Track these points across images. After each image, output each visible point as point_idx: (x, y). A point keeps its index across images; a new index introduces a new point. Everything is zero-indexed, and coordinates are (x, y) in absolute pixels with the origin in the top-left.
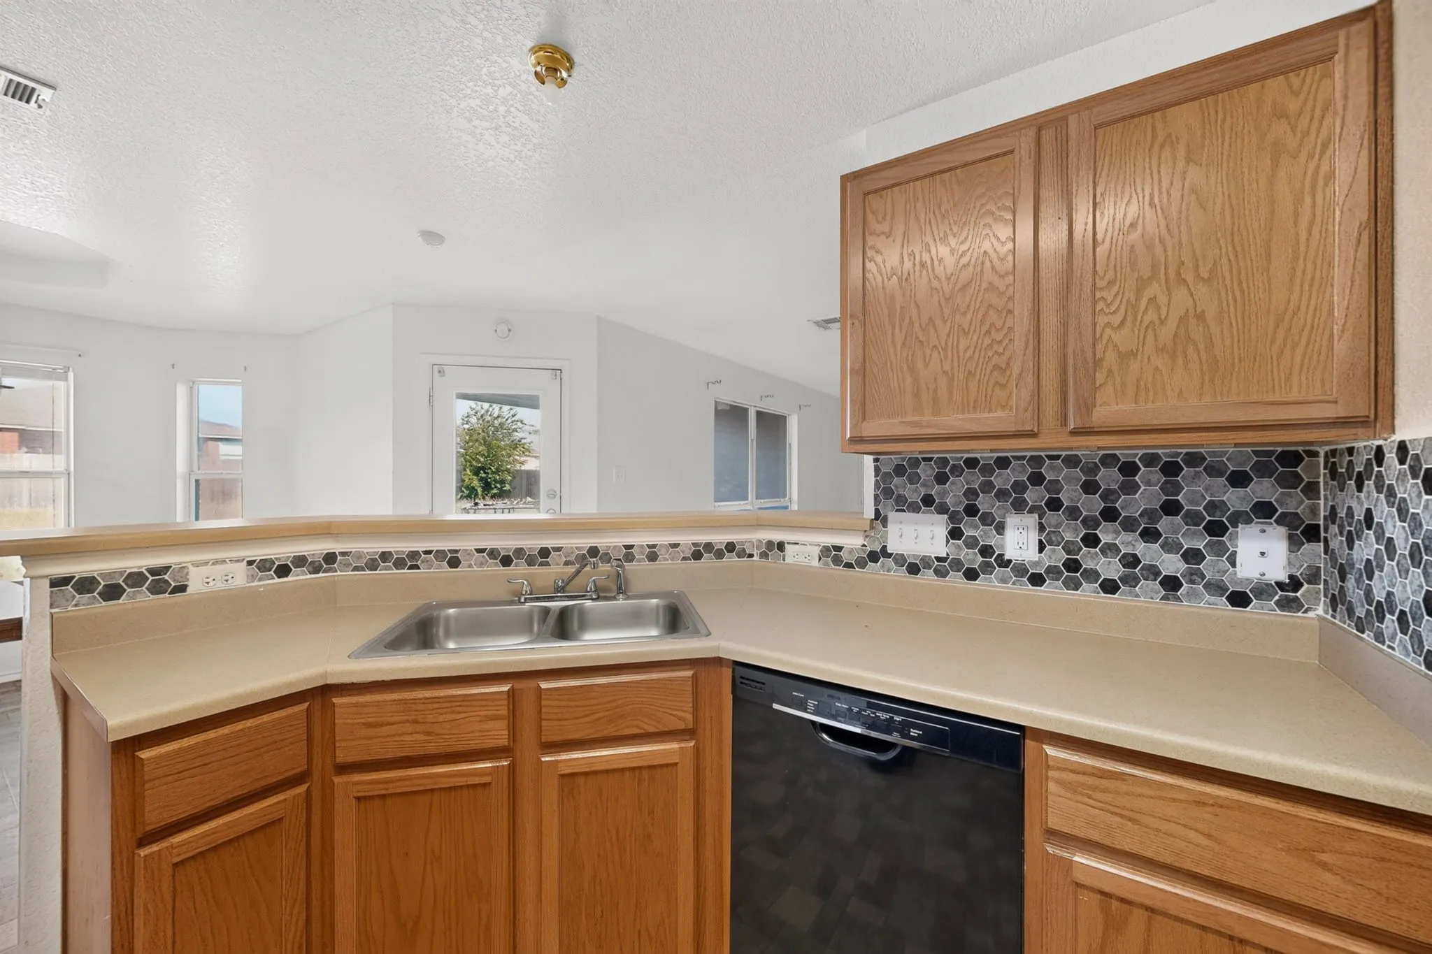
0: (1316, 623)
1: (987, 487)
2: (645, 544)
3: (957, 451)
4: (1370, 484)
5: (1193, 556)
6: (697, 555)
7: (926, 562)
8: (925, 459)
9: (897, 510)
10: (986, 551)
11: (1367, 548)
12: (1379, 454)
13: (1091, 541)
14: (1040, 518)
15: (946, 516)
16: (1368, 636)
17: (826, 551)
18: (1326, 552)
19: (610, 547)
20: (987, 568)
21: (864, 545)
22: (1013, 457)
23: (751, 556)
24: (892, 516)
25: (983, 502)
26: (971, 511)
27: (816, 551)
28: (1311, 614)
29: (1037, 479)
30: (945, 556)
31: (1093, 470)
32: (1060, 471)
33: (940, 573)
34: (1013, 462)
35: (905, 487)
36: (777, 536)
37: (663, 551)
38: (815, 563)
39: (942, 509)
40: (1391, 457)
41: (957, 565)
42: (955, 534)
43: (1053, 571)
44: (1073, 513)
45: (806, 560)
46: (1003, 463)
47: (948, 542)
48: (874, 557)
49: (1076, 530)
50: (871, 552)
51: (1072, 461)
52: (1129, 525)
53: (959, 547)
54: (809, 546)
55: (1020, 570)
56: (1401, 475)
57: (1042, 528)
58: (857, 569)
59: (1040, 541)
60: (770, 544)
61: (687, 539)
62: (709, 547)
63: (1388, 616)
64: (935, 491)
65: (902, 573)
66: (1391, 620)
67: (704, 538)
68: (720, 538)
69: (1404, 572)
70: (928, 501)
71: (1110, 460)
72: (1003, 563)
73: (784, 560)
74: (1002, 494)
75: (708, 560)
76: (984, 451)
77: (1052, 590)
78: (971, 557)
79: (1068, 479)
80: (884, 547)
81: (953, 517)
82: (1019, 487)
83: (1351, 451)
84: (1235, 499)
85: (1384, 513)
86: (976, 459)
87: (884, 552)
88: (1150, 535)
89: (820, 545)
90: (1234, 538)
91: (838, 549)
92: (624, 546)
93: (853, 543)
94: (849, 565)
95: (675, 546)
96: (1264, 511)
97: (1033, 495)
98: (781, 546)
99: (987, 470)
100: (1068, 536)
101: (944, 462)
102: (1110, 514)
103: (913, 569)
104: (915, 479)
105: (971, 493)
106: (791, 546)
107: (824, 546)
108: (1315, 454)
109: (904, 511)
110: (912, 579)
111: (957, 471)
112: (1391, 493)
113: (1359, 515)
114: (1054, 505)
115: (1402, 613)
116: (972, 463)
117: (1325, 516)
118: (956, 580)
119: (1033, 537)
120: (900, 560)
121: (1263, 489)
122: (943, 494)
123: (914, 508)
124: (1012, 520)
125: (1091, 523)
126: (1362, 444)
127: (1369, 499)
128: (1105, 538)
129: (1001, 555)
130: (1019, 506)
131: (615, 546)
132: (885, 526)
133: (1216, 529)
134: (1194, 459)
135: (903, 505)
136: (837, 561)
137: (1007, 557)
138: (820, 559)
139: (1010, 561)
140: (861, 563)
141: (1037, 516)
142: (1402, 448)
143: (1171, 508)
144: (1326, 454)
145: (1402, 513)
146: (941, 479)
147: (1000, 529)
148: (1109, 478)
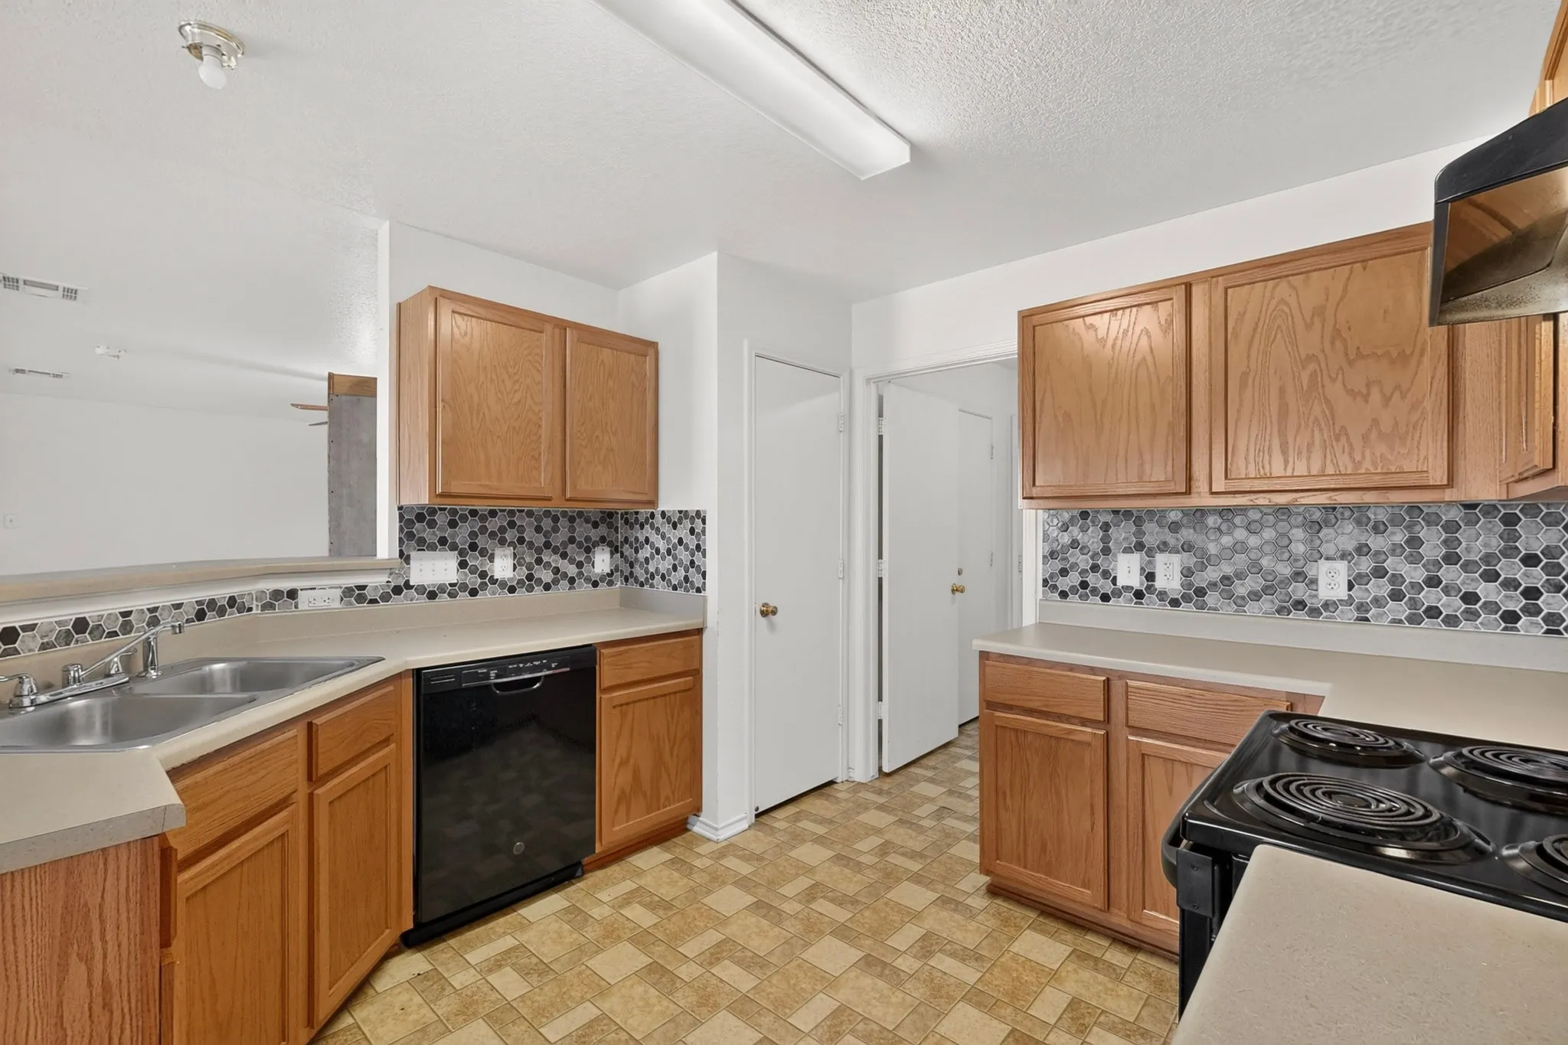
0: (619, 590)
1: (483, 530)
2: (145, 608)
3: (464, 506)
4: (647, 527)
5: (580, 565)
6: (201, 615)
7: (442, 588)
8: (441, 509)
9: (419, 550)
10: (483, 575)
11: (646, 552)
12: (652, 516)
13: (539, 561)
14: (514, 549)
15: (457, 552)
16: (646, 587)
17: (348, 592)
18: (621, 557)
19: (102, 616)
20: (483, 586)
21: (388, 582)
22: (499, 510)
23: (250, 609)
24: (414, 554)
25: (482, 541)
26: (473, 547)
27: (339, 592)
28: (617, 586)
29: (512, 524)
30: (456, 582)
31: (539, 519)
32: (523, 519)
33: (452, 595)
34: (499, 513)
35: (425, 531)
36: (285, 585)
37: (166, 613)
38: (337, 604)
39: (454, 547)
40: (658, 516)
41: (463, 587)
42: (463, 565)
43: (520, 582)
44: (531, 545)
45: (326, 604)
46: (493, 513)
47: (458, 570)
48: (397, 590)
49: (533, 556)
50: (395, 586)
51: (530, 514)
52: (555, 551)
53: (466, 575)
54: (328, 590)
55: (503, 584)
56: (663, 523)
57: (515, 555)
58: (381, 603)
59: (514, 564)
60: (277, 594)
61: (190, 597)
62: (212, 603)
63: (656, 576)
64: (448, 533)
65: (423, 600)
66: (658, 578)
67: (206, 594)
68: (221, 593)
69: (663, 558)
70: (443, 541)
71: (547, 513)
72: (493, 581)
73: (296, 607)
74: (492, 535)
75: (211, 618)
76: (482, 506)
77: (521, 594)
78: (473, 580)
79: (529, 524)
80: (407, 582)
81: (462, 553)
82: (502, 530)
83: (637, 513)
84: (594, 534)
85: (655, 538)
86: (476, 510)
87: (407, 585)
88: (564, 556)
89: (341, 588)
90: (594, 553)
91: (362, 588)
92: (120, 613)
93: (376, 581)
94: (373, 601)
95: (178, 606)
96: (603, 540)
97: (511, 535)
98: (292, 594)
99: (483, 518)
100: (528, 560)
101: (454, 512)
102: (547, 545)
103: (432, 595)
104: (432, 524)
105: (473, 535)
106: (304, 592)
107: (346, 588)
108: (617, 513)
109: (424, 550)
110: (433, 603)
111: (464, 518)
112: (658, 530)
113: (642, 539)
114: (521, 541)
115: (663, 574)
116: (473, 513)
117: (621, 542)
118: (463, 596)
119: (509, 562)
120: (421, 589)
121: (603, 530)
122: (453, 536)
123: (432, 547)
124: (498, 552)
125: (539, 551)
126: (642, 510)
127: (648, 531)
128: (545, 559)
129: (492, 577)
130: (502, 542)
131: (110, 614)
132: (408, 564)
133: (588, 550)
134: (580, 514)
135: (422, 544)
136: (361, 599)
137: (495, 578)
138: (342, 599)
139: (497, 580)
140: (385, 598)
141: (512, 548)
142: (663, 514)
143: (572, 540)
144: (622, 514)
145: (663, 537)
146: (453, 524)
147: (492, 559)
148: (547, 523)
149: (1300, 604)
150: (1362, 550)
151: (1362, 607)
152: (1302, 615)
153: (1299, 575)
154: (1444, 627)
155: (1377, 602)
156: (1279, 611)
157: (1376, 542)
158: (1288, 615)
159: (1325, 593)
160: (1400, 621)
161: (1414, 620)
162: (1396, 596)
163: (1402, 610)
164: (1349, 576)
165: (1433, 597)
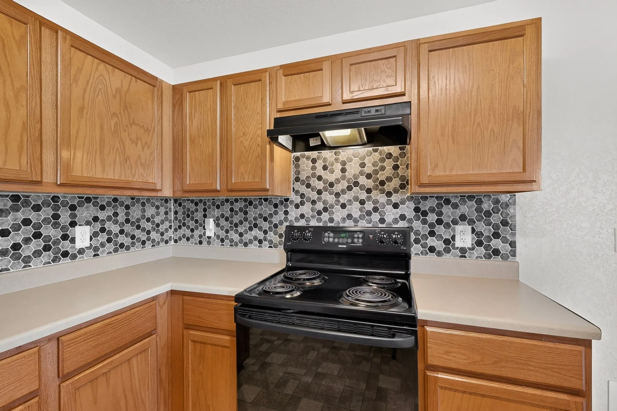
149: (65, 254)
150: (96, 219)
151: (96, 249)
152: (68, 260)
153: (65, 237)
154: (126, 252)
155: (102, 245)
156: (54, 261)
157: (102, 215)
158: (59, 262)
159: (79, 244)
160: (111, 253)
161: (116, 250)
162: (109, 240)
163: (110, 247)
164: (90, 233)
165: (122, 239)
